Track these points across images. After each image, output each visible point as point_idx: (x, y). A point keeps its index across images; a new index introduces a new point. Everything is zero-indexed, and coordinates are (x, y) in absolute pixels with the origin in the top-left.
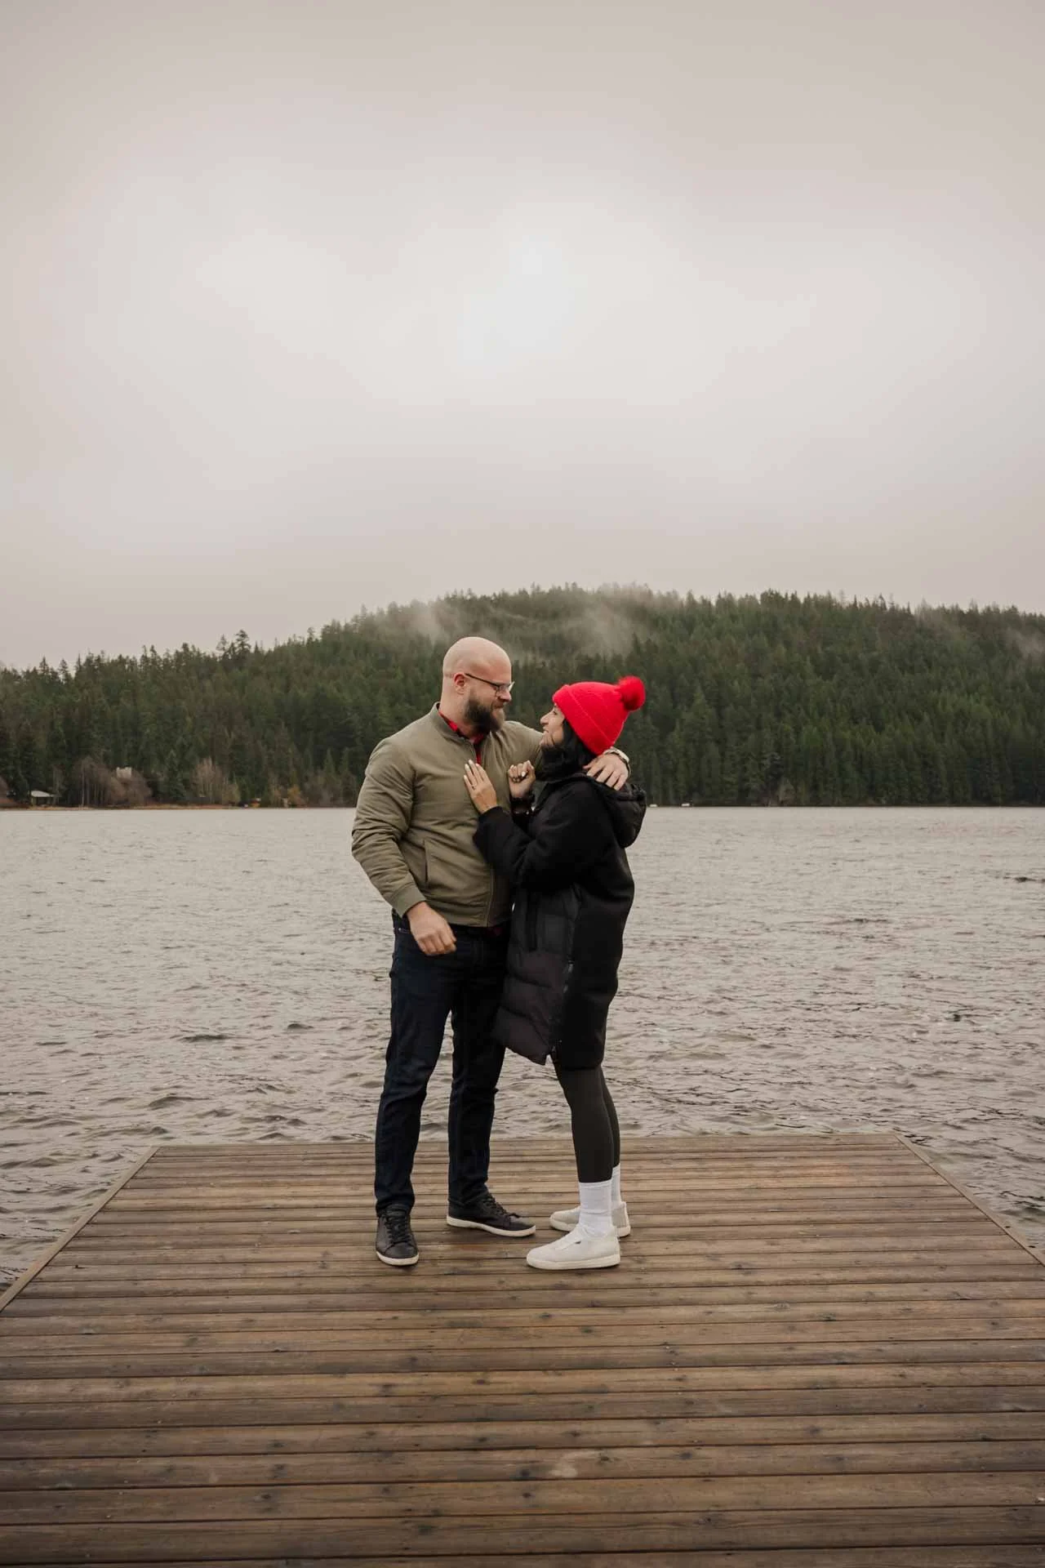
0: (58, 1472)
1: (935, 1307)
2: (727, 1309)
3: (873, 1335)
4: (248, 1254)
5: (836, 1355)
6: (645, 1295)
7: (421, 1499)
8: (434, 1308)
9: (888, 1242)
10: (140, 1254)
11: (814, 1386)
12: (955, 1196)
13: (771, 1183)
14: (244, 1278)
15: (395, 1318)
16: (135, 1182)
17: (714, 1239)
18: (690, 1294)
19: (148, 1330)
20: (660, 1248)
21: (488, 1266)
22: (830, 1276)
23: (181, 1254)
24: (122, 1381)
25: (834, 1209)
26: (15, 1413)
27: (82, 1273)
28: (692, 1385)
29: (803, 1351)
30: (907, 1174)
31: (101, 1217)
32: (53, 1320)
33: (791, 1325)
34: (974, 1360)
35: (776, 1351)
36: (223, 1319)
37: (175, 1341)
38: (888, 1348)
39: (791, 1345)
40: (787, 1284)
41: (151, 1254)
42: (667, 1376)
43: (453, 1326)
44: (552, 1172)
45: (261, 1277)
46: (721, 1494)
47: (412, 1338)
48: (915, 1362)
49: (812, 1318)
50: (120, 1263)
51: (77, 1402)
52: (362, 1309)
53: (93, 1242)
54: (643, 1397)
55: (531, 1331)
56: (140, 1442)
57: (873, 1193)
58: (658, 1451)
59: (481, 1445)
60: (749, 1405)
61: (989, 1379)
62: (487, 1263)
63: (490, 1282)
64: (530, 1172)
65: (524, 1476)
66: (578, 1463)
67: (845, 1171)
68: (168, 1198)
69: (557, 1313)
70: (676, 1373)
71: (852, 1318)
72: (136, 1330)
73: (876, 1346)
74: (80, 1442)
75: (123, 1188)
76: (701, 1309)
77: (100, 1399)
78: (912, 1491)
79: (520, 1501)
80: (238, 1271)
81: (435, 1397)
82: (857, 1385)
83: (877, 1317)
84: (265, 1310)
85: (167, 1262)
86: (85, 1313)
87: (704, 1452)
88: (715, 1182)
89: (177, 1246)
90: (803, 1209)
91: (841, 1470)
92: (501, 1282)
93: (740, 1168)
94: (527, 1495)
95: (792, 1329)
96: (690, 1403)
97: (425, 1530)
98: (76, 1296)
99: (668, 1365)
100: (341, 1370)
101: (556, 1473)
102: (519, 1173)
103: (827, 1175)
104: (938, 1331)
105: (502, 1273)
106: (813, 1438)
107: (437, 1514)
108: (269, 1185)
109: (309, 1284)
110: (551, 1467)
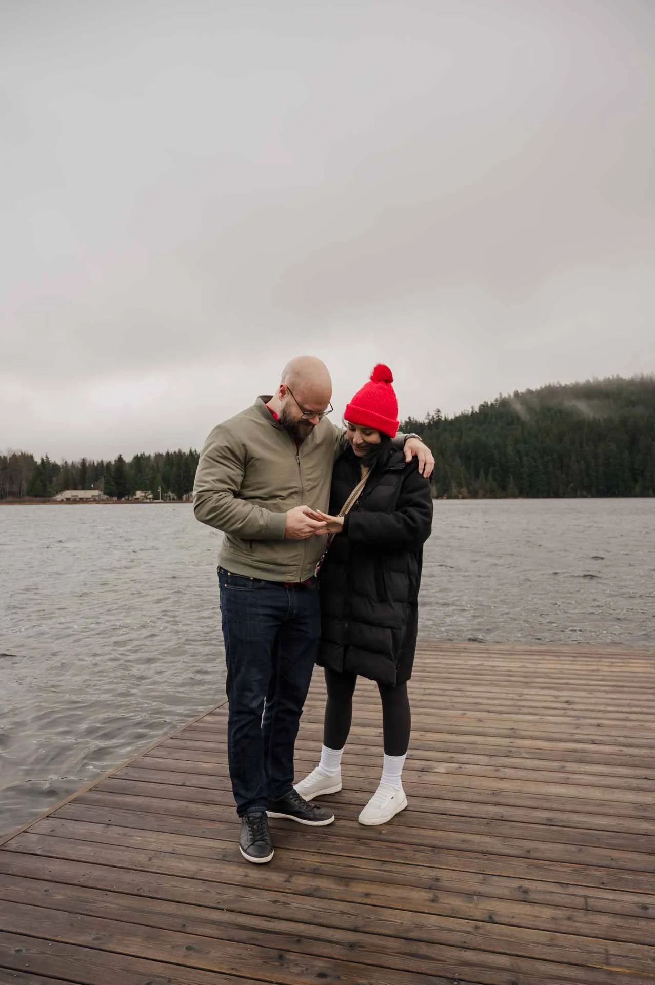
2: (550, 718)
3: (617, 734)
6: (515, 709)
11: (576, 751)
13: (606, 669)
17: (562, 690)
20: (533, 691)
22: (610, 708)
25: (633, 682)
28: (515, 745)
29: (577, 737)
38: (621, 740)
39: (573, 734)
40: (587, 710)
42: (507, 741)
46: (505, 785)
48: (630, 746)
49: (591, 725)
55: (454, 719)
58: (485, 767)
60: (538, 755)
62: (447, 692)
63: (446, 699)
64: (490, 657)
66: (448, 768)
67: (649, 665)
69: (469, 713)
70: (512, 740)
71: (610, 726)
73: (616, 738)
76: (537, 717)
78: (596, 794)
82: (595, 752)
83: (625, 727)
87: (506, 770)
88: (577, 667)
90: (616, 681)
91: (566, 783)
94: (420, 776)
95: (577, 728)
96: (510, 751)
99: (510, 737)
106: (562, 770)
109: (366, 694)
110: (435, 768)
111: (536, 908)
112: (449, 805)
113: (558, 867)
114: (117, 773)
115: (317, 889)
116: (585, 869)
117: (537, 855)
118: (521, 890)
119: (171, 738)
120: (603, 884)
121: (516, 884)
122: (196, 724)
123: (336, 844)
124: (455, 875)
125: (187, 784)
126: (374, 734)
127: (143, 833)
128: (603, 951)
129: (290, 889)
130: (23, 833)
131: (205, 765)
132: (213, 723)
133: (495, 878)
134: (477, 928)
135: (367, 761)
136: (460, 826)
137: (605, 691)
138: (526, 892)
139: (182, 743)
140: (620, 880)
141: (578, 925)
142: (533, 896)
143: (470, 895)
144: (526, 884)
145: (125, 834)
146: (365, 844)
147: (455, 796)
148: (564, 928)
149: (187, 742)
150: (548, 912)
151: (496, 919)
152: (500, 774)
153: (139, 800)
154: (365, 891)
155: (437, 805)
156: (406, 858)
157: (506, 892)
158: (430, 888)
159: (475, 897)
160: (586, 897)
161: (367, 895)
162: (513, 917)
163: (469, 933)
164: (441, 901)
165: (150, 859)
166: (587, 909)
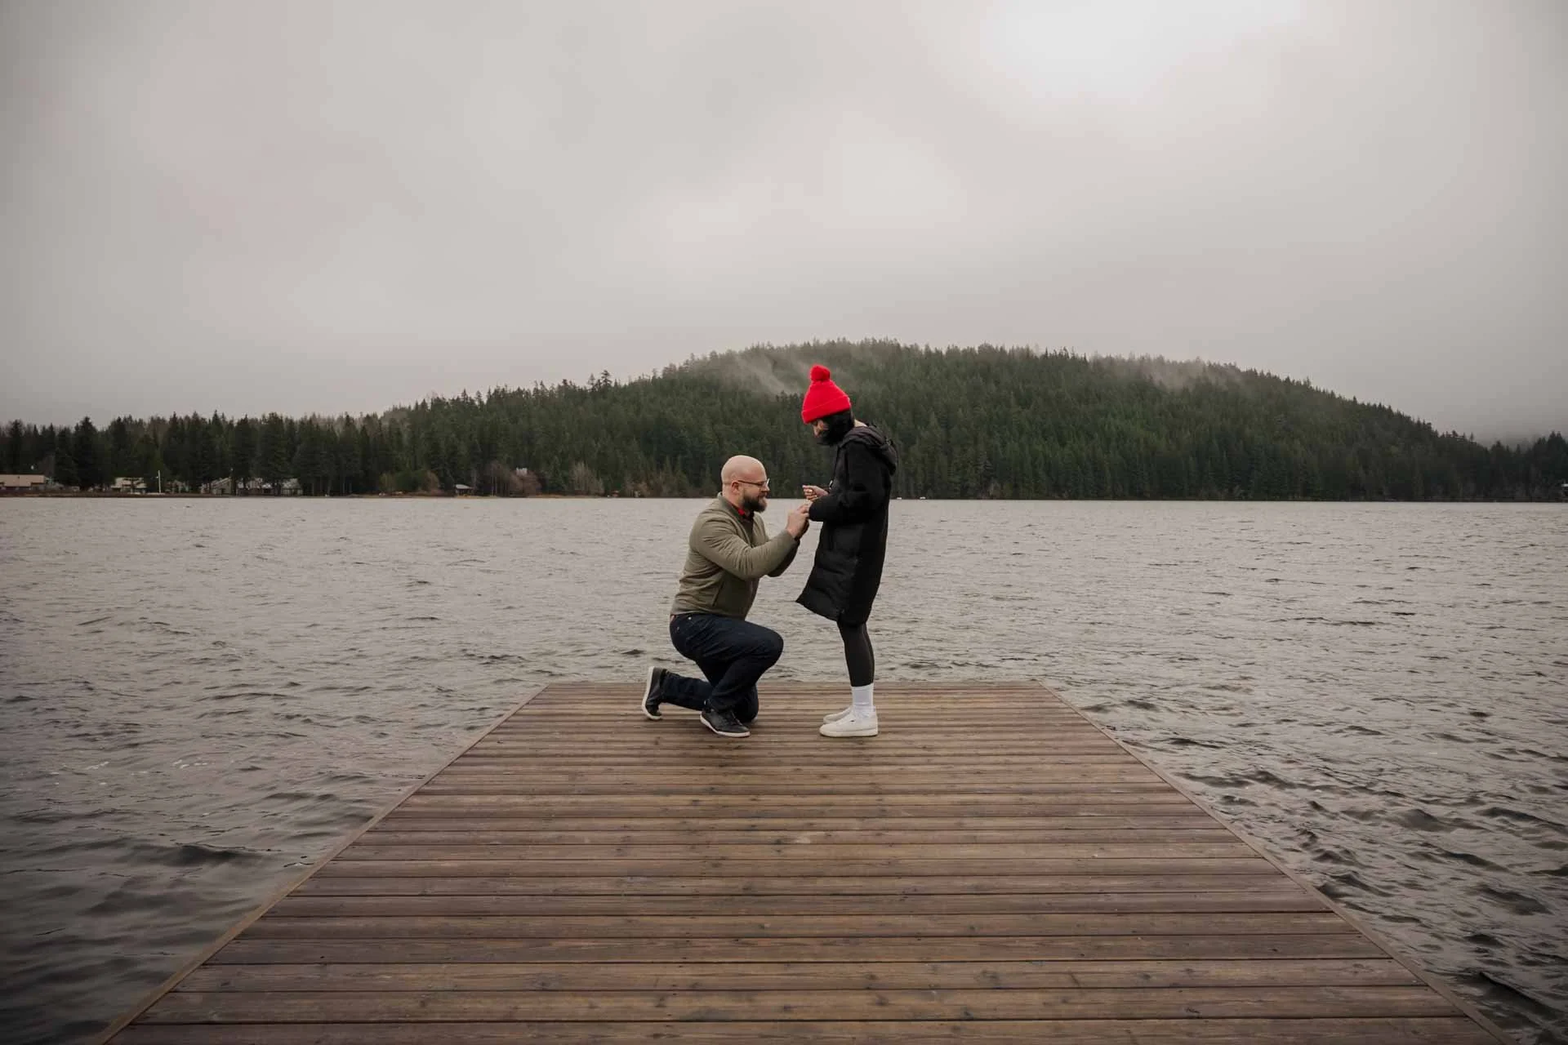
0: (492, 837)
1: (1048, 767)
2: (913, 767)
3: (1005, 781)
4: (609, 737)
5: (980, 790)
6: (862, 760)
7: (714, 852)
8: (726, 765)
9: (1023, 736)
10: (540, 737)
11: (963, 804)
12: (1072, 713)
14: (607, 749)
15: (702, 769)
16: (534, 701)
17: (911, 733)
18: (889, 760)
19: (544, 773)
21: (763, 745)
22: (981, 752)
23: (565, 737)
24: (530, 797)
25: (990, 720)
26: (464, 810)
27: (503, 745)
28: (886, 803)
29: (958, 787)
30: (1043, 702)
31: (513, 718)
32: (485, 768)
33: (954, 775)
34: (1066, 793)
35: (943, 787)
36: (591, 768)
37: (562, 778)
38: (1013, 787)
39: (951, 785)
40: (954, 755)
41: (547, 736)
42: (872, 799)
43: (738, 773)
44: (809, 699)
45: (616, 749)
46: (898, 852)
47: (712, 779)
48: (1028, 793)
49: (968, 772)
50: (527, 740)
51: (502, 806)
52: (678, 765)
53: (509, 730)
54: (855, 808)
55: (788, 777)
56: (543, 824)
57: (1017, 711)
58: (861, 832)
59: (752, 828)
60: (920, 812)
61: (1074, 802)
63: (765, 753)
64: (794, 699)
65: (778, 843)
66: (811, 837)
68: (556, 709)
69: (804, 769)
70: (877, 797)
72: (537, 773)
73: (1007, 785)
74: (503, 824)
75: (528, 704)
76: (897, 768)
77: (516, 804)
78: (1018, 851)
79: (774, 853)
80: (602, 745)
81: (725, 806)
82: (990, 803)
83: (1010, 771)
84: (619, 764)
85: (557, 741)
86: (506, 764)
87: (890, 833)
88: (914, 705)
89: (562, 733)
90: (970, 719)
91: (975, 842)
92: (770, 753)
93: (931, 699)
94: (779, 851)
95: (955, 777)
96: (884, 811)
97: (716, 866)
98: (500, 756)
99: (872, 794)
100: (668, 793)
101: (798, 841)
102: (787, 699)
103: (991, 702)
104: (1047, 779)
105: (770, 749)
106: (959, 827)
107: (723, 859)
108: (623, 703)
110: (793, 839)
111: (1018, 994)
112: (839, 884)
113: (1018, 942)
114: (299, 888)
115: (710, 1010)
116: (1052, 942)
117: (985, 931)
118: (989, 975)
119: (368, 831)
120: (1083, 955)
121: (977, 969)
122: (400, 809)
123: (706, 949)
124: (893, 968)
125: (429, 892)
126: (686, 803)
127: (393, 969)
128: (1125, 1033)
129: (670, 1015)
130: (170, 995)
131: (447, 864)
132: (426, 806)
133: (946, 965)
134: (955, 1029)
135: (694, 838)
136: (866, 908)
137: (964, 732)
138: (994, 977)
139: (391, 837)
140: (1099, 948)
141: (1079, 1007)
142: (1005, 981)
143: (925, 990)
144: (990, 968)
145: (360, 974)
146: (748, 944)
147: (844, 870)
148: (1064, 1014)
149: (398, 834)
150: (1035, 998)
151: (974, 1014)
152: (883, 839)
153: (361, 923)
154: (783, 1004)
155: (821, 883)
156: (814, 955)
157: (970, 981)
158: (868, 989)
159: (934, 992)
160: (1070, 973)
161: (786, 1009)
162: (995, 1010)
163: (950, 1036)
164: (892, 1002)
165: (423, 1004)
166: (1079, 987)
